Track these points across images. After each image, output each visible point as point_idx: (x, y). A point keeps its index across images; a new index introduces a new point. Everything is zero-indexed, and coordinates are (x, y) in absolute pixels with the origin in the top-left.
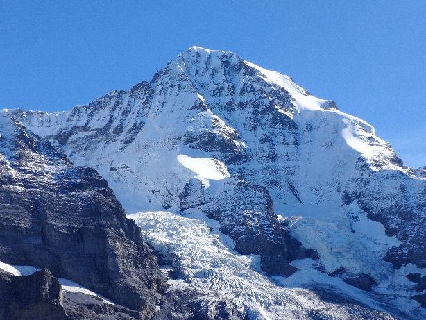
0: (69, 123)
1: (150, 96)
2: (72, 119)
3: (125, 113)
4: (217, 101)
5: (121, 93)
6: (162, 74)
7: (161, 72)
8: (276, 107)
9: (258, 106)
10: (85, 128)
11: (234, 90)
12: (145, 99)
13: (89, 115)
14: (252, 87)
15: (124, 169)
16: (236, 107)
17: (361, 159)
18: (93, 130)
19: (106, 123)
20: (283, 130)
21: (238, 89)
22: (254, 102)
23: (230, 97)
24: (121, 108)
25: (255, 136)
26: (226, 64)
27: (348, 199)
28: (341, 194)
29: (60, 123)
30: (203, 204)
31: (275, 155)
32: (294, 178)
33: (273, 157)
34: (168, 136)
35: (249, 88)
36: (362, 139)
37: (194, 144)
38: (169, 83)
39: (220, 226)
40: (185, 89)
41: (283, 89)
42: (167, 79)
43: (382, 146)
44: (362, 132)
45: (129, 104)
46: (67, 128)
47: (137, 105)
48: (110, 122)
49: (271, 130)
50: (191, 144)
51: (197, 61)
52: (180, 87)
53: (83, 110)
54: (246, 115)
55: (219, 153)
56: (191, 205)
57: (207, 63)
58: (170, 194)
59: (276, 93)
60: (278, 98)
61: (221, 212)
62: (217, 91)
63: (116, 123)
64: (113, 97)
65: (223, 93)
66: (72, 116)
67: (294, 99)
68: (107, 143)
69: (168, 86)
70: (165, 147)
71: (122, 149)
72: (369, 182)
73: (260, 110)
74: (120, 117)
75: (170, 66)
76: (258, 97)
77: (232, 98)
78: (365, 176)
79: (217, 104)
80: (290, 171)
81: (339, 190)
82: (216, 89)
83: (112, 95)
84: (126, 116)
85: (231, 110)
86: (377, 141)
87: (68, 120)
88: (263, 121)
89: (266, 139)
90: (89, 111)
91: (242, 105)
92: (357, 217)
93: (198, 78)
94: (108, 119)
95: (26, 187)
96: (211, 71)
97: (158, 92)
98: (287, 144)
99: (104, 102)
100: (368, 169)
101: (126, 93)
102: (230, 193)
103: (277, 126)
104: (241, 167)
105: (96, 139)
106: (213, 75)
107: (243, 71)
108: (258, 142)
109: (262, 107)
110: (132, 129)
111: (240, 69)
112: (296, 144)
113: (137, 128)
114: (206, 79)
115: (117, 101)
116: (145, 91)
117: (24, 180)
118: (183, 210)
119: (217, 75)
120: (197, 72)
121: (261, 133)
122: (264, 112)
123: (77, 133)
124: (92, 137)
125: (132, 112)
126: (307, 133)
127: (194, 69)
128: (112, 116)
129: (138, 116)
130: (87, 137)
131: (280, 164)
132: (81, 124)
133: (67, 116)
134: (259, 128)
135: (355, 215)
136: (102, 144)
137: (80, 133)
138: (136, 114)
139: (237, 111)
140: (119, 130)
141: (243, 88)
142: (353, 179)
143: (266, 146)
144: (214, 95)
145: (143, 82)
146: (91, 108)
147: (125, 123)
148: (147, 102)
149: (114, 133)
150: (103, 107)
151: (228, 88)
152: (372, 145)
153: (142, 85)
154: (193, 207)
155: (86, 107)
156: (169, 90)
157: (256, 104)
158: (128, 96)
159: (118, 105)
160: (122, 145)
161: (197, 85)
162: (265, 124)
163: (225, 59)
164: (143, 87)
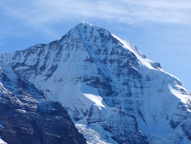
0: (14, 60)
1: (60, 50)
2: (15, 57)
3: (46, 58)
4: (98, 58)
5: (43, 45)
6: (66, 37)
7: (66, 36)
8: (130, 64)
9: (120, 62)
10: (23, 64)
11: (107, 52)
12: (57, 51)
13: (25, 57)
14: (117, 51)
15: (47, 92)
16: (108, 62)
17: (181, 103)
18: (28, 66)
19: (35, 63)
20: (135, 78)
21: (109, 51)
22: (118, 60)
23: (105, 56)
24: (44, 54)
25: (119, 81)
26: (102, 35)
27: (174, 125)
28: (169, 121)
29: (9, 60)
30: (100, 122)
31: (130, 93)
32: (141, 108)
33: (130, 94)
34: (73, 76)
35: (115, 52)
36: (178, 90)
37: (88, 82)
38: (71, 43)
39: (112, 135)
40: (80, 48)
41: (133, 54)
42: (69, 41)
43: (188, 95)
44: (177, 86)
45: (48, 53)
46: (13, 63)
47: (53, 54)
48: (38, 62)
49: (128, 78)
50: (86, 82)
51: (85, 31)
52: (77, 46)
53: (22, 53)
54: (114, 67)
55: (102, 89)
56: (94, 121)
57: (91, 33)
58: (77, 111)
59: (129, 56)
60: (130, 58)
61: (112, 127)
62: (98, 51)
63: (41, 64)
64: (39, 47)
65: (101, 52)
66: (16, 56)
67: (138, 60)
68: (36, 75)
69: (70, 45)
70: (72, 82)
71: (46, 80)
72: (187, 118)
73: (121, 65)
74: (43, 60)
75: (71, 33)
76: (121, 57)
77: (106, 57)
78: (184, 114)
79: (98, 59)
80: (139, 104)
81: (167, 118)
82: (97, 50)
83: (38, 46)
84: (47, 60)
85: (106, 63)
86: (185, 92)
87: (14, 58)
88: (123, 72)
89: (126, 84)
90: (25, 54)
91: (112, 61)
92: (182, 138)
93: (86, 42)
94: (37, 60)
95: (27, 111)
96: (94, 38)
97: (64, 48)
98: (137, 87)
99: (33, 50)
100: (186, 110)
101: (46, 46)
102: (115, 117)
103: (131, 76)
104: (113, 98)
105: (30, 72)
106: (95, 41)
107: (111, 40)
108: (121, 85)
109: (122, 63)
110: (51, 69)
111: (110, 39)
112: (142, 88)
113: (54, 68)
114: (91, 43)
115: (41, 50)
116: (57, 46)
117: (25, 106)
118: (89, 123)
119: (97, 41)
120: (86, 38)
121: (122, 79)
122: (123, 67)
123: (19, 67)
124: (27, 70)
125: (50, 58)
126: (147, 82)
127: (84, 36)
128: (38, 59)
129: (54, 61)
130: (24, 70)
131: (133, 99)
132: (21, 61)
133: (13, 56)
134: (121, 75)
135: (181, 136)
136: (33, 75)
137: (20, 67)
138: (53, 59)
139: (109, 64)
140: (43, 68)
141: (112, 51)
142: (176, 114)
143: (125, 87)
144: (96, 53)
145: (56, 41)
146: (26, 52)
147: (47, 64)
148: (58, 53)
149: (40, 69)
150: (33, 53)
151: (104, 50)
152: (184, 94)
153: (55, 42)
154: (95, 122)
155: (23, 51)
156: (71, 47)
157: (119, 62)
158: (47, 47)
159: (42, 52)
160: (45, 77)
161: (86, 46)
162: (124, 74)
163: (101, 32)
164: (56, 44)
